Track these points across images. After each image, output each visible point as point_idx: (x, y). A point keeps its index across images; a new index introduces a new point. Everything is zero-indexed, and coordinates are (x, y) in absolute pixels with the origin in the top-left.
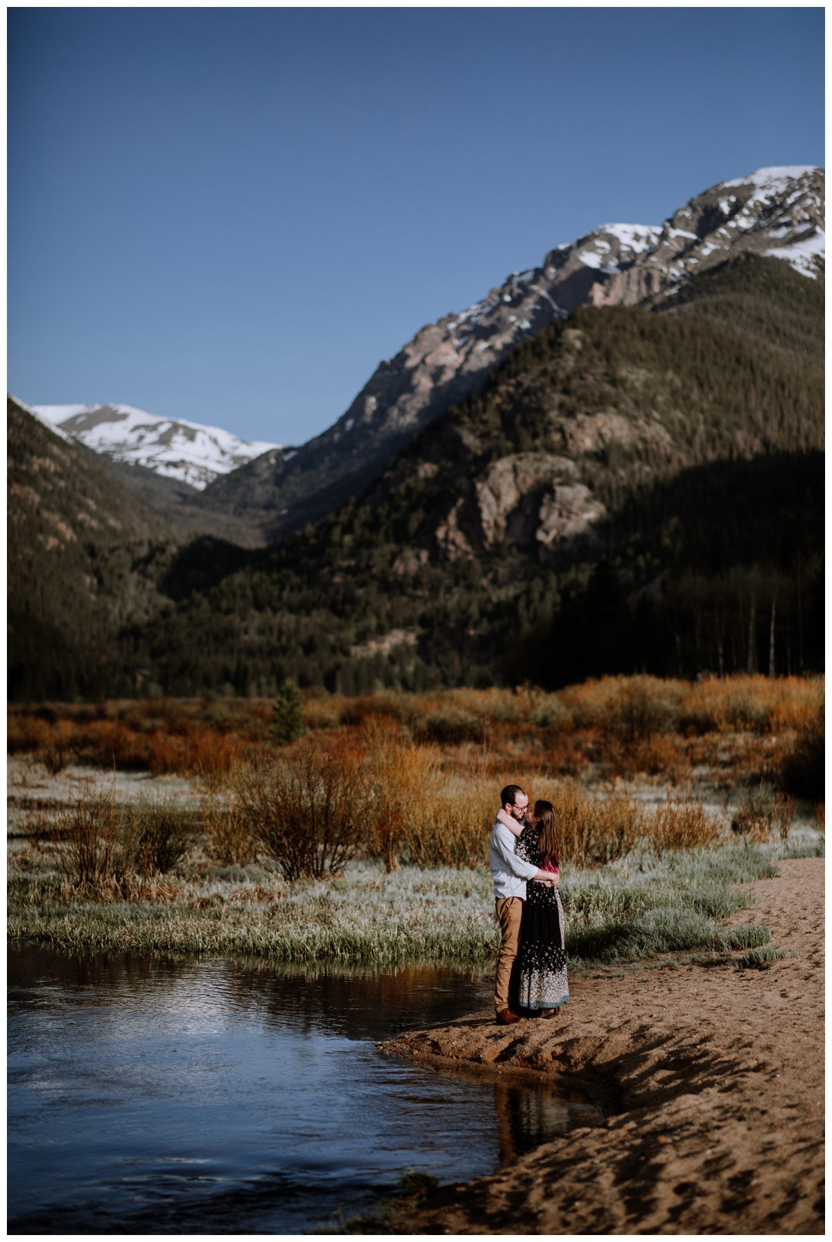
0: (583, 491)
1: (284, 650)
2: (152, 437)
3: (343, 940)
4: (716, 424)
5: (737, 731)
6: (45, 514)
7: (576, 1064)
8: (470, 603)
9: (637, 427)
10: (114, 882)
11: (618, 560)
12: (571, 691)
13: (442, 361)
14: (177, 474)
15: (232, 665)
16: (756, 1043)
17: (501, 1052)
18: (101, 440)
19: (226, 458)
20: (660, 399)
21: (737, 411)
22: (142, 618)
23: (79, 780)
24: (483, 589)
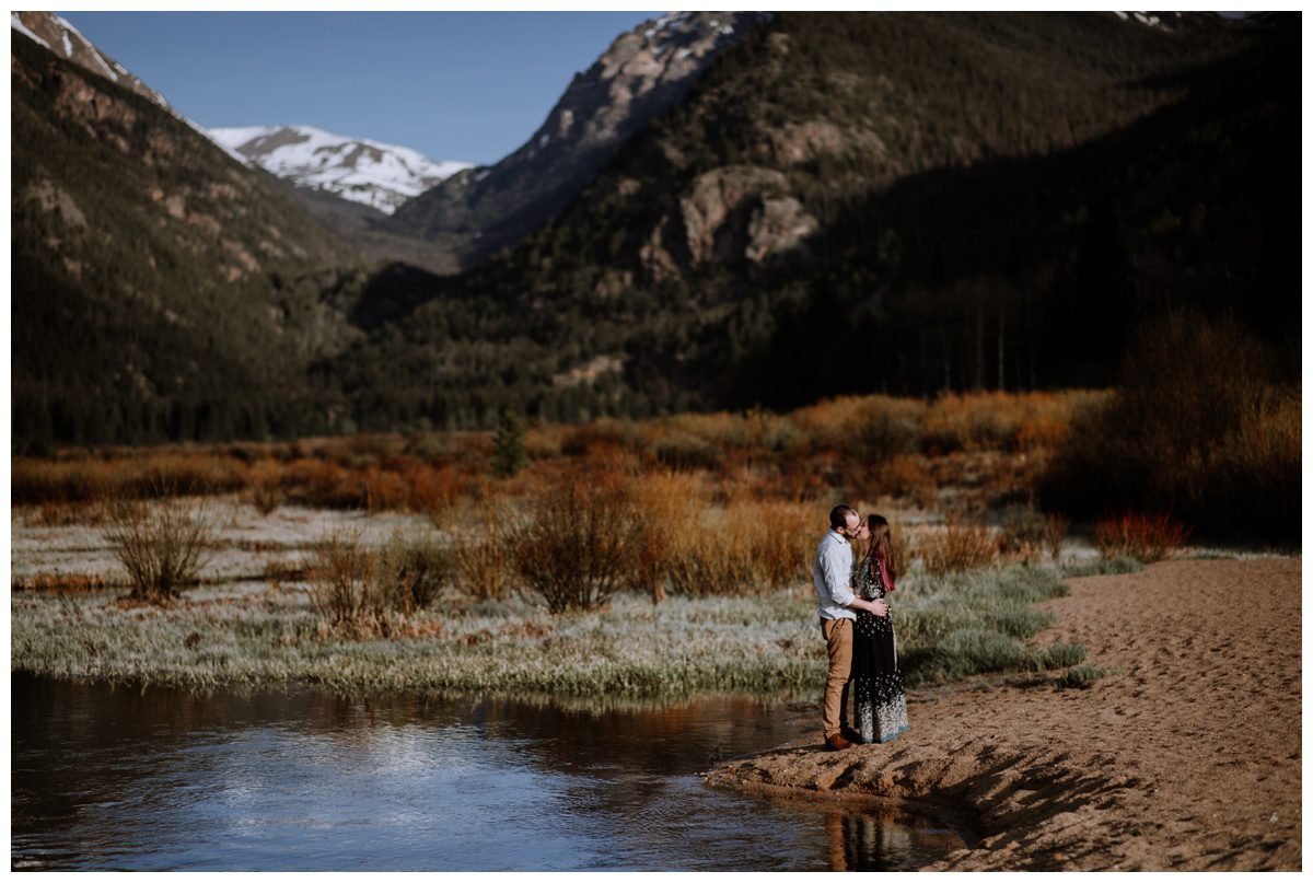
0: (793, 205)
1: (483, 381)
2: (336, 159)
3: (630, 672)
4: (932, 129)
5: (983, 449)
6: (227, 244)
7: (921, 788)
8: (677, 326)
9: (849, 135)
10: (373, 620)
11: (833, 276)
12: (801, 414)
13: (641, 70)
14: (363, 197)
15: (429, 398)
16: (1118, 759)
17: (837, 779)
18: (282, 163)
19: (415, 180)
20: (872, 105)
21: (953, 115)
22: (332, 351)
23: (292, 520)
24: (691, 311)
